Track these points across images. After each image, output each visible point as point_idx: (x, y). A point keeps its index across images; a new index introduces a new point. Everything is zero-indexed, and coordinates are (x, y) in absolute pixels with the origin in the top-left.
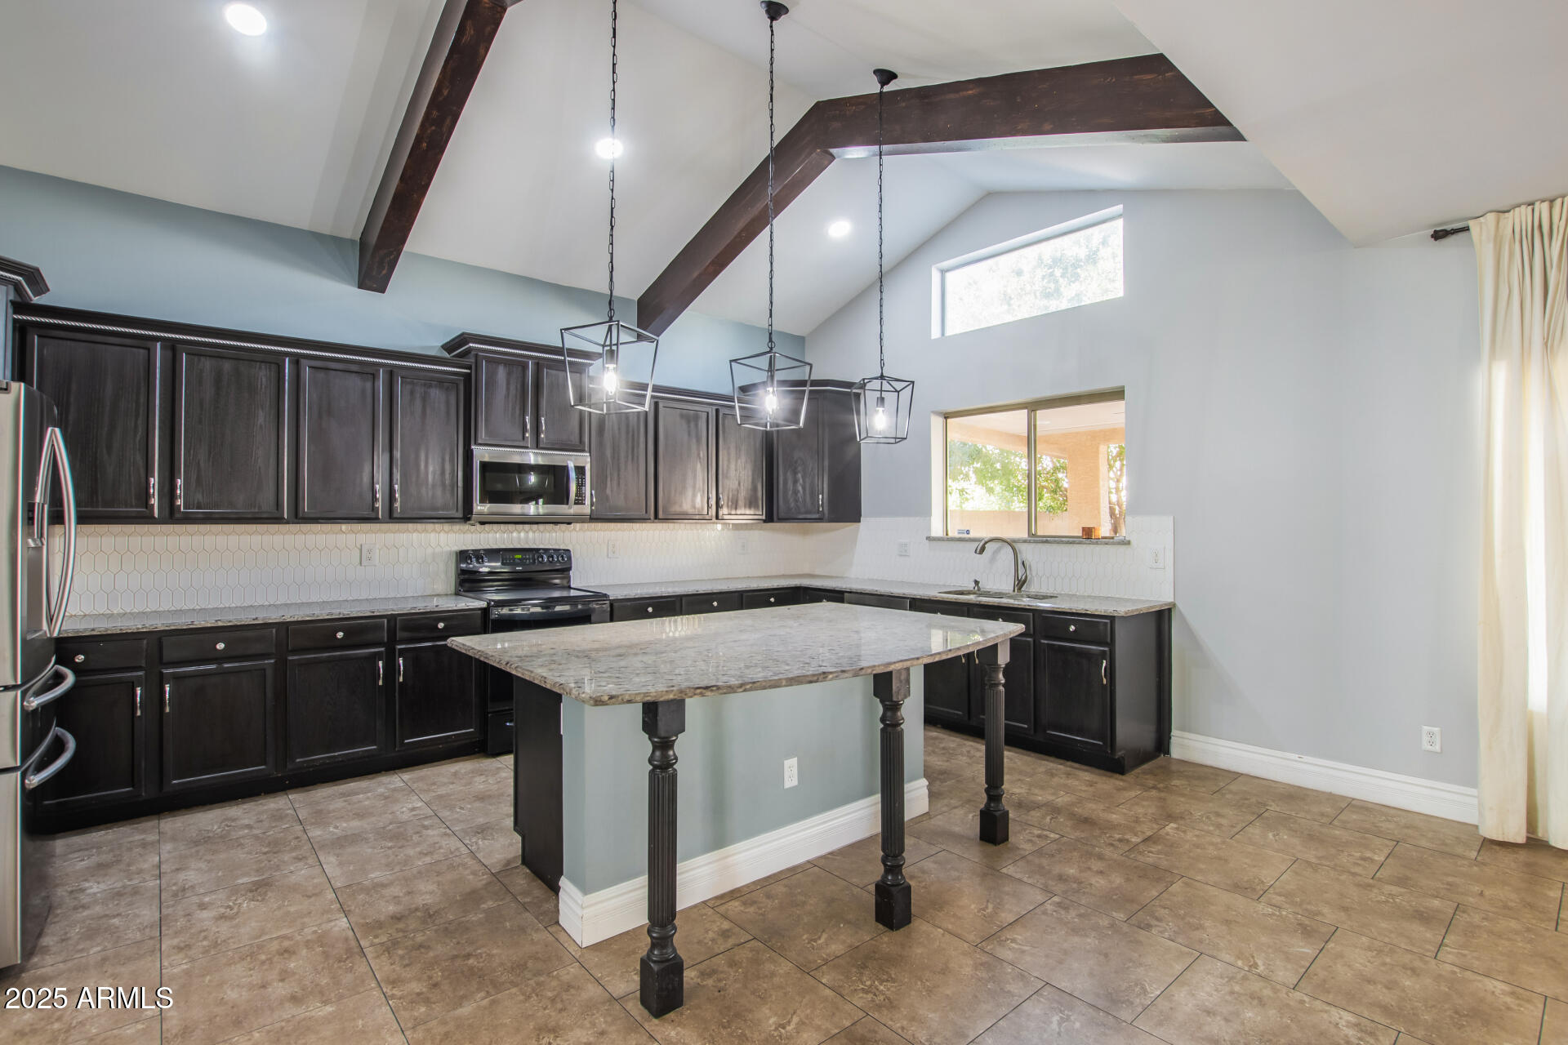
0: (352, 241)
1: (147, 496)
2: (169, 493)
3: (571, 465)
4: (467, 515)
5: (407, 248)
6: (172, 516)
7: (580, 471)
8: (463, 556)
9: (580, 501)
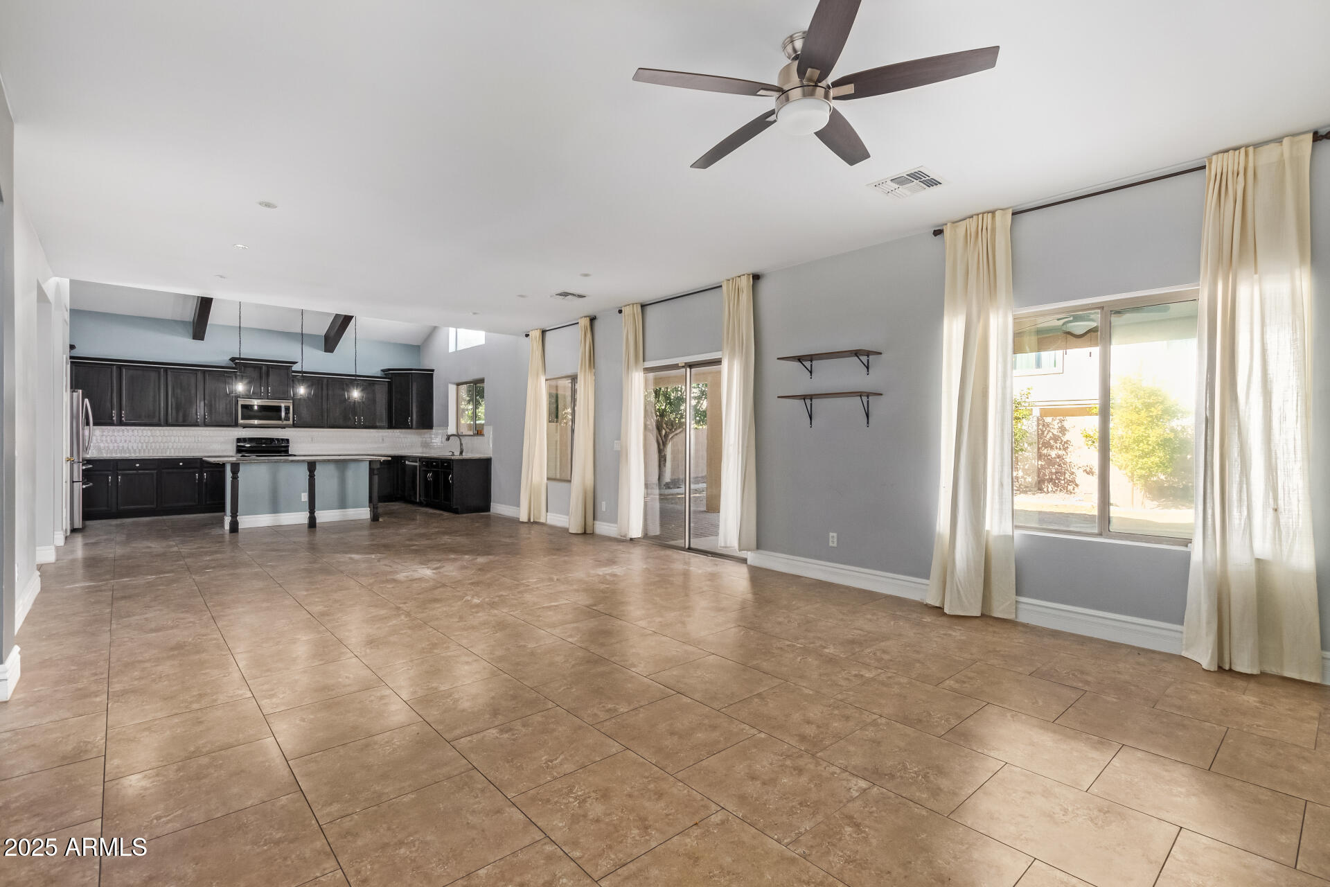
0: (190, 322)
1: (112, 417)
2: (120, 416)
3: (283, 405)
4: (236, 425)
5: (209, 322)
6: (121, 423)
7: (287, 409)
8: (239, 440)
9: (287, 419)
